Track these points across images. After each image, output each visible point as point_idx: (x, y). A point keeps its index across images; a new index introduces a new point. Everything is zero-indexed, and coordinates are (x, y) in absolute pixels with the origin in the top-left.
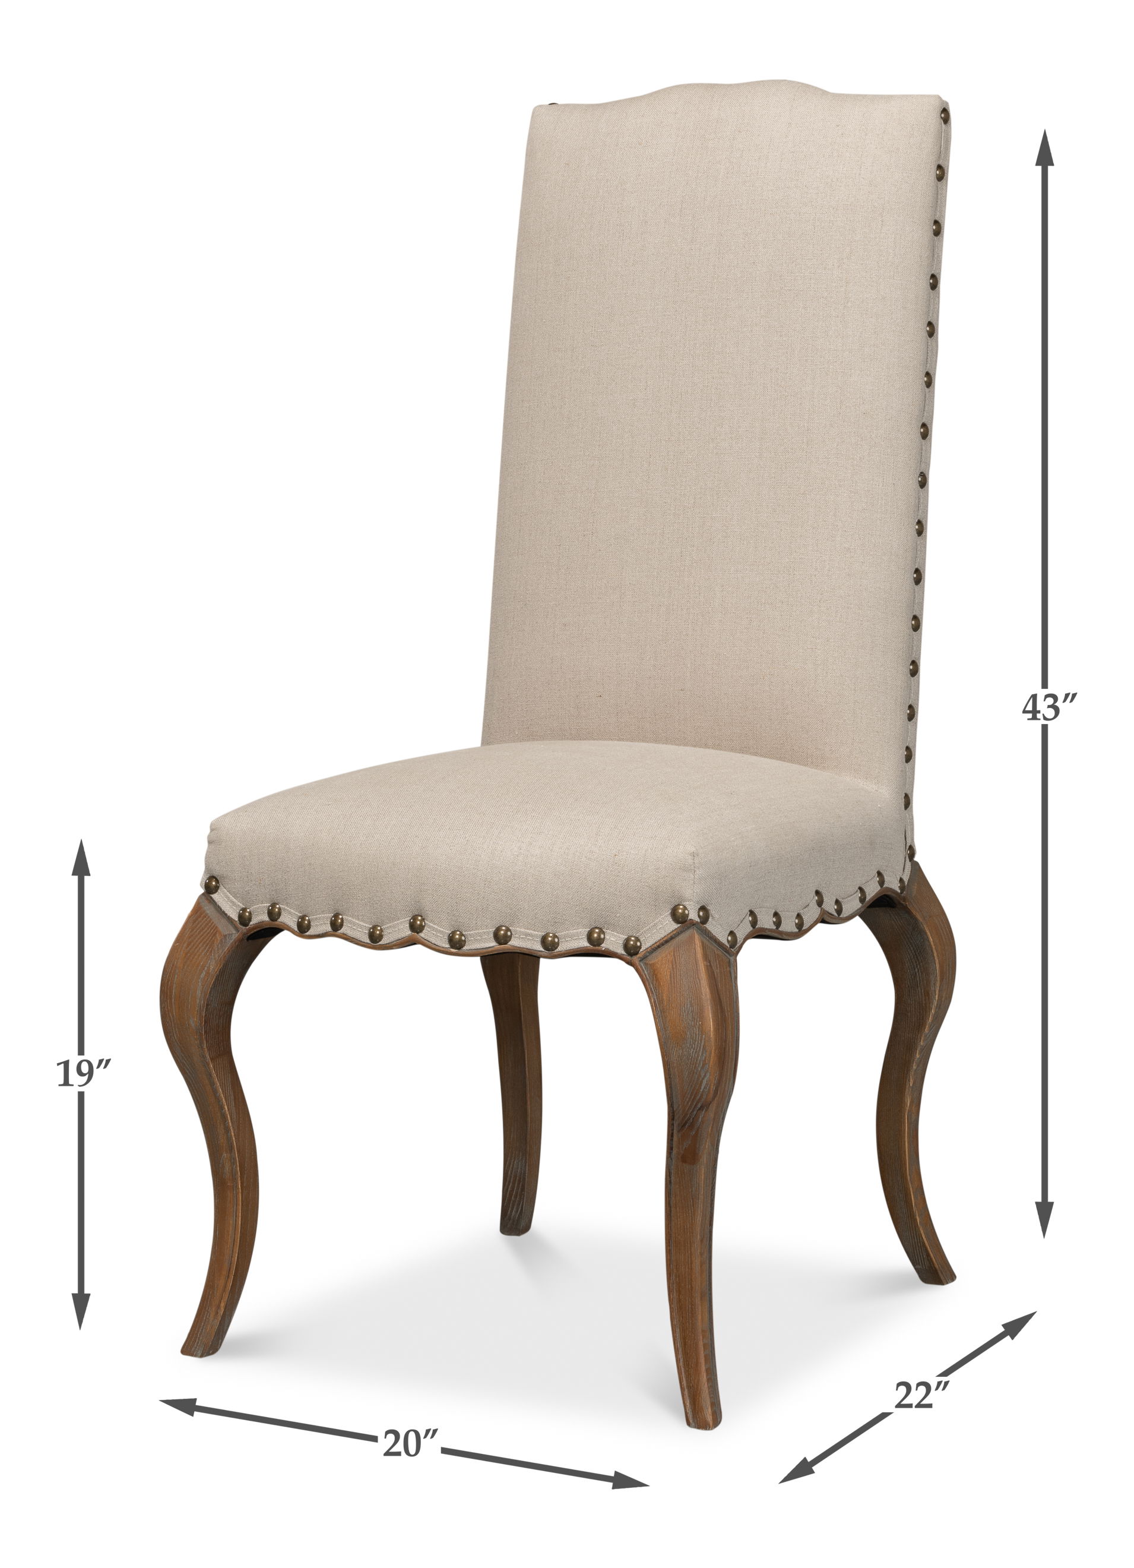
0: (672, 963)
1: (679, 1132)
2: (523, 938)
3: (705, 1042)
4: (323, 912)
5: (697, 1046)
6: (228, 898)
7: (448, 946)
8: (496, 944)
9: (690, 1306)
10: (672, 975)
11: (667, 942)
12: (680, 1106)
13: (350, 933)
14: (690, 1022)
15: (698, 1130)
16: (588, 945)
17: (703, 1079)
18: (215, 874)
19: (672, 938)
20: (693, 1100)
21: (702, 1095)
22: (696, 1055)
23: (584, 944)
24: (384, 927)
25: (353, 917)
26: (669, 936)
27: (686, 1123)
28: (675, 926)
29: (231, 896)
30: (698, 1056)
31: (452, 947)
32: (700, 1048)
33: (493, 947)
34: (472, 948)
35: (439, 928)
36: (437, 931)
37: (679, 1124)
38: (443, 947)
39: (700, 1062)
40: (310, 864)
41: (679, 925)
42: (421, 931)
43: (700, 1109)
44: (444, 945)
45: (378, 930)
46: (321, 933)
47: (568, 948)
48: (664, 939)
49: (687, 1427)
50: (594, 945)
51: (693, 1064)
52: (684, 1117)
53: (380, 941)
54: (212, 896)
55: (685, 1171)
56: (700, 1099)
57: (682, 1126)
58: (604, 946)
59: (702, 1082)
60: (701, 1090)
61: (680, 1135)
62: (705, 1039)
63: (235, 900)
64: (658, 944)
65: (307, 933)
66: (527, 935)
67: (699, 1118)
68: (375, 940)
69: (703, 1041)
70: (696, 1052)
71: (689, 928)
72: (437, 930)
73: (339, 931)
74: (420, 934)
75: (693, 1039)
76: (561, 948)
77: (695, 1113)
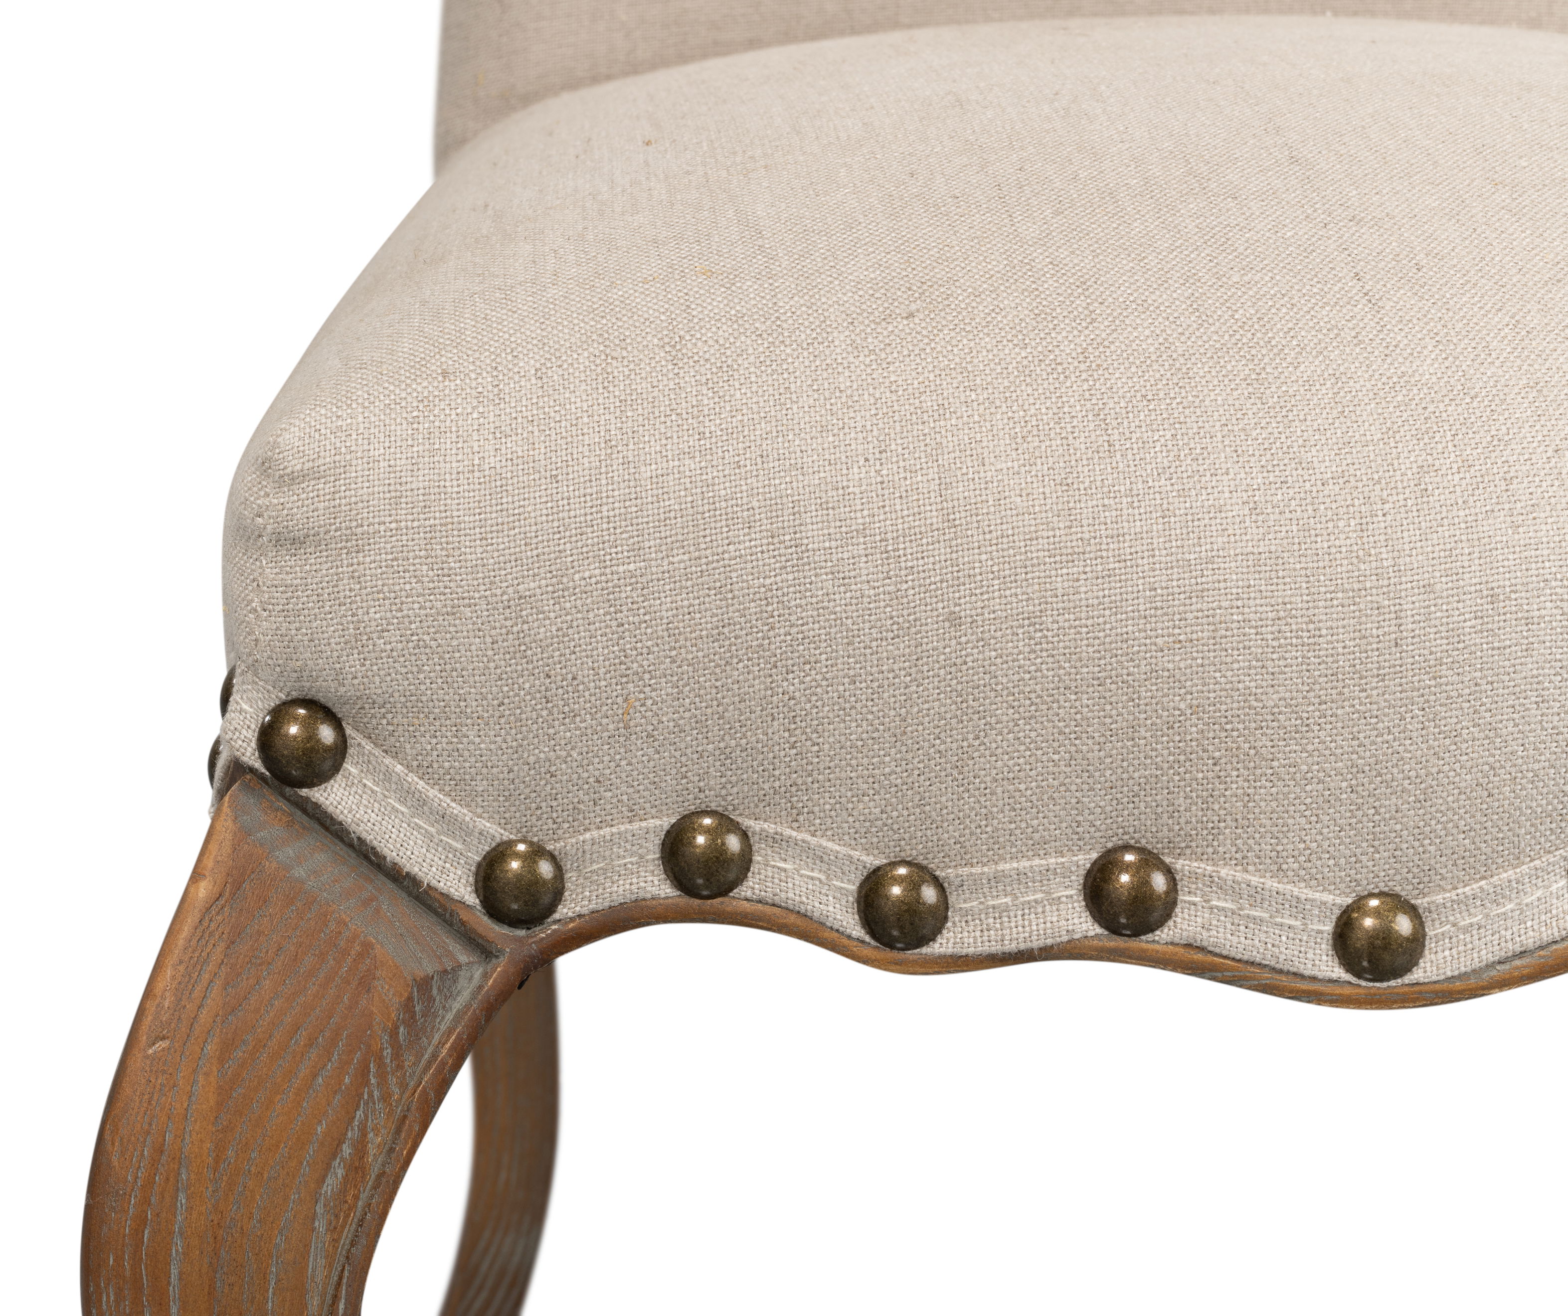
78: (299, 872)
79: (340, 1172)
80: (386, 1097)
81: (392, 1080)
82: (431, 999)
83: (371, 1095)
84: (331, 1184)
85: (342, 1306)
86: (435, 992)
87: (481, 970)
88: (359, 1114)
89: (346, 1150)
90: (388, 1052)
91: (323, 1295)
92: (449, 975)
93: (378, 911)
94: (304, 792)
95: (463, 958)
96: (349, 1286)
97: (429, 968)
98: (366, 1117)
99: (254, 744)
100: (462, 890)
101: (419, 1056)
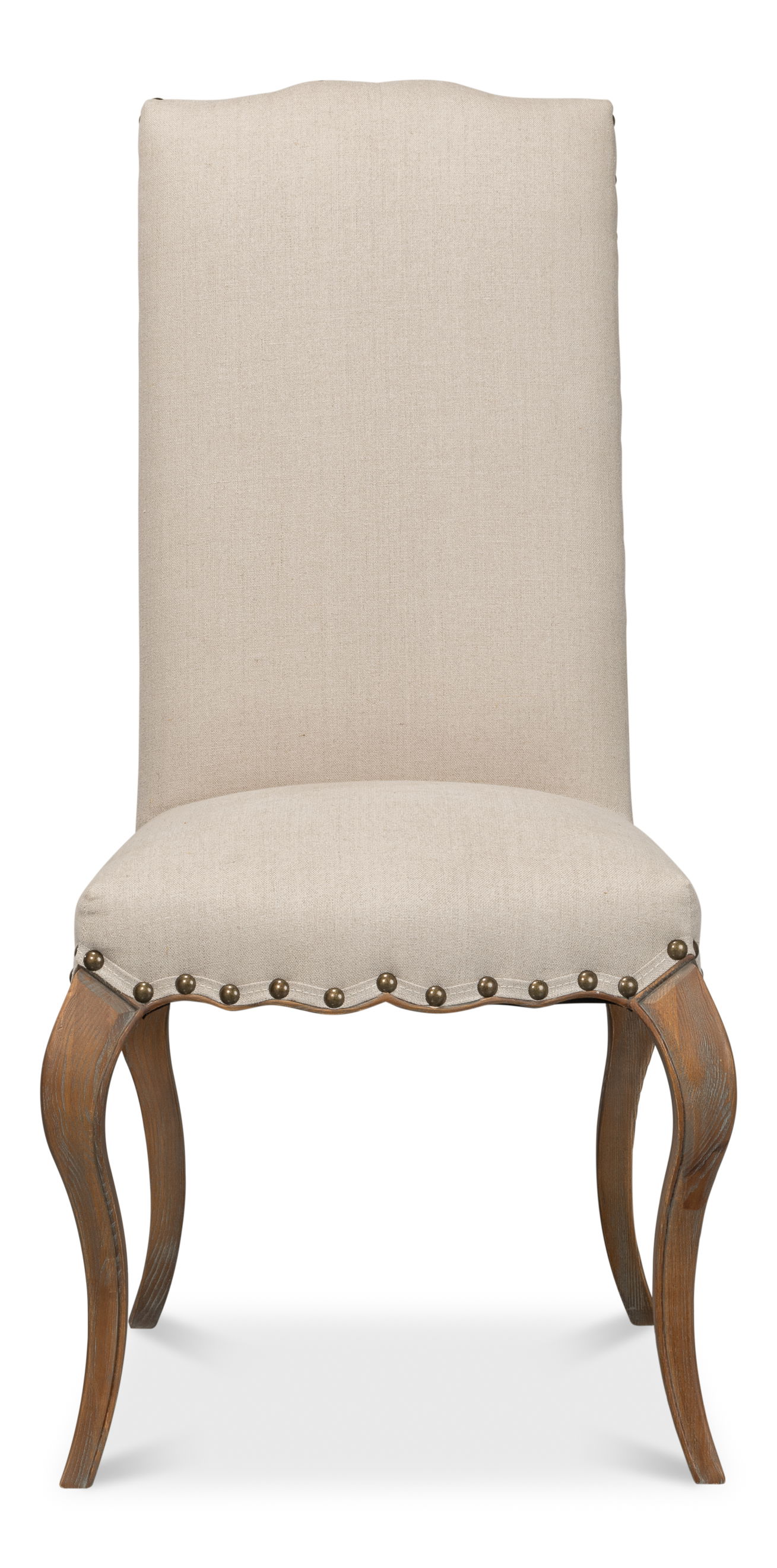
0: (677, 1001)
1: (685, 1177)
2: (511, 988)
3: (727, 1079)
4: (258, 979)
5: (719, 1084)
6: (121, 974)
7: (426, 1003)
8: (482, 997)
9: (687, 1358)
10: (680, 1013)
11: (665, 979)
12: (693, 1150)
13: (301, 999)
14: (709, 1060)
15: (709, 1172)
16: (581, 990)
17: (724, 1118)
18: (99, 947)
19: (670, 975)
20: (710, 1142)
21: (721, 1135)
22: (717, 1094)
23: (577, 989)
24: (347, 989)
25: (303, 981)
26: (668, 973)
27: (697, 1166)
28: (674, 962)
29: (124, 971)
30: (719, 1095)
31: (431, 1004)
32: (722, 1086)
33: (479, 1000)
34: (455, 1003)
35: (416, 985)
36: (410, 988)
37: (687, 1169)
38: (421, 1005)
39: (721, 1101)
40: (238, 928)
41: (677, 961)
42: (393, 990)
43: (716, 1150)
44: (422, 1003)
45: (333, 993)
46: (259, 1002)
47: (560, 995)
48: (662, 977)
49: (695, 1483)
50: (587, 990)
51: (714, 1104)
52: (696, 1160)
53: (341, 1005)
54: (97, 972)
55: (687, 1217)
56: (717, 1141)
57: (692, 1170)
58: (598, 989)
59: (723, 1121)
60: (721, 1131)
61: (687, 1180)
62: (727, 1076)
63: (129, 975)
64: (656, 983)
65: (238, 1003)
66: (515, 984)
67: (713, 1159)
68: (334, 1004)
69: (725, 1079)
70: (717, 1091)
71: (687, 963)
72: (413, 988)
73: (286, 998)
74: (392, 993)
75: (713, 1078)
76: (551, 995)
77: (709, 1155)
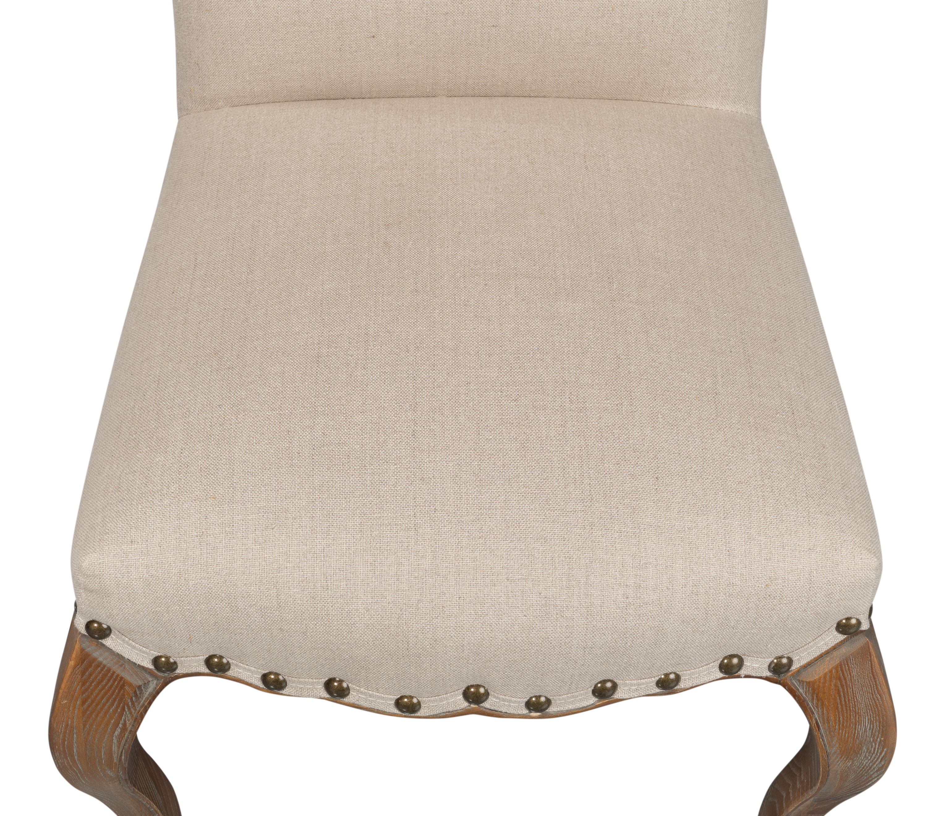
4: (311, 677)
6: (134, 647)
13: (364, 704)
16: (723, 675)
19: (835, 649)
23: (717, 676)
25: (368, 689)
26: (832, 648)
28: (841, 638)
35: (512, 699)
41: (846, 637)
42: (482, 702)
48: (825, 652)
54: (103, 642)
58: (744, 673)
63: (144, 649)
64: (816, 659)
66: (640, 685)
71: (859, 637)
72: (509, 701)
78: (101, 659)
79: (119, 730)
80: (131, 713)
81: (132, 709)
82: (142, 690)
83: (126, 713)
84: (117, 733)
85: (123, 757)
86: (143, 688)
87: (156, 682)
88: (123, 718)
89: (120, 726)
90: (130, 703)
91: (118, 754)
92: (146, 684)
93: (124, 668)
94: (100, 641)
95: (150, 679)
96: (124, 754)
97: (140, 683)
98: (125, 718)
99: (84, 629)
100: (148, 665)
101: (139, 703)
